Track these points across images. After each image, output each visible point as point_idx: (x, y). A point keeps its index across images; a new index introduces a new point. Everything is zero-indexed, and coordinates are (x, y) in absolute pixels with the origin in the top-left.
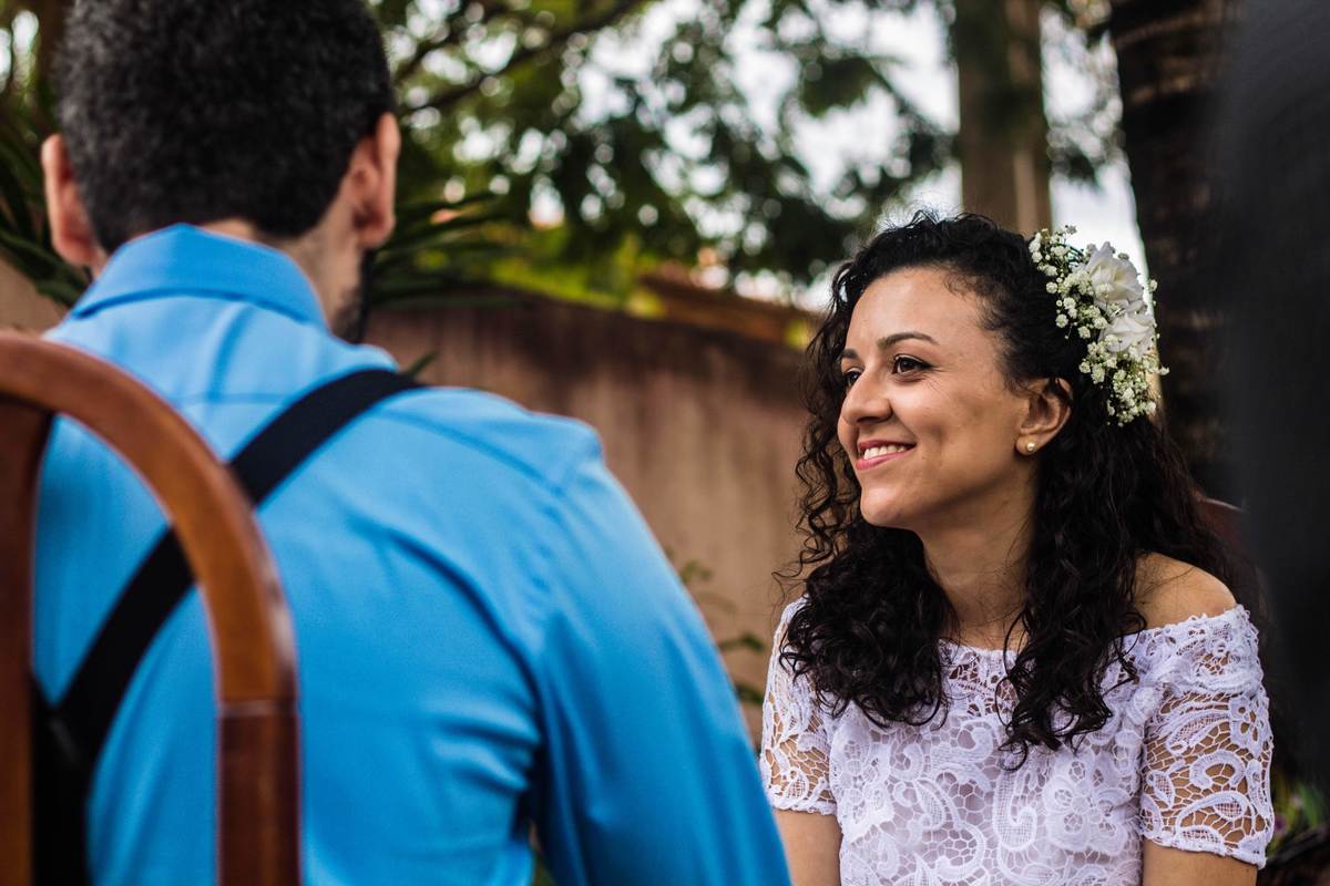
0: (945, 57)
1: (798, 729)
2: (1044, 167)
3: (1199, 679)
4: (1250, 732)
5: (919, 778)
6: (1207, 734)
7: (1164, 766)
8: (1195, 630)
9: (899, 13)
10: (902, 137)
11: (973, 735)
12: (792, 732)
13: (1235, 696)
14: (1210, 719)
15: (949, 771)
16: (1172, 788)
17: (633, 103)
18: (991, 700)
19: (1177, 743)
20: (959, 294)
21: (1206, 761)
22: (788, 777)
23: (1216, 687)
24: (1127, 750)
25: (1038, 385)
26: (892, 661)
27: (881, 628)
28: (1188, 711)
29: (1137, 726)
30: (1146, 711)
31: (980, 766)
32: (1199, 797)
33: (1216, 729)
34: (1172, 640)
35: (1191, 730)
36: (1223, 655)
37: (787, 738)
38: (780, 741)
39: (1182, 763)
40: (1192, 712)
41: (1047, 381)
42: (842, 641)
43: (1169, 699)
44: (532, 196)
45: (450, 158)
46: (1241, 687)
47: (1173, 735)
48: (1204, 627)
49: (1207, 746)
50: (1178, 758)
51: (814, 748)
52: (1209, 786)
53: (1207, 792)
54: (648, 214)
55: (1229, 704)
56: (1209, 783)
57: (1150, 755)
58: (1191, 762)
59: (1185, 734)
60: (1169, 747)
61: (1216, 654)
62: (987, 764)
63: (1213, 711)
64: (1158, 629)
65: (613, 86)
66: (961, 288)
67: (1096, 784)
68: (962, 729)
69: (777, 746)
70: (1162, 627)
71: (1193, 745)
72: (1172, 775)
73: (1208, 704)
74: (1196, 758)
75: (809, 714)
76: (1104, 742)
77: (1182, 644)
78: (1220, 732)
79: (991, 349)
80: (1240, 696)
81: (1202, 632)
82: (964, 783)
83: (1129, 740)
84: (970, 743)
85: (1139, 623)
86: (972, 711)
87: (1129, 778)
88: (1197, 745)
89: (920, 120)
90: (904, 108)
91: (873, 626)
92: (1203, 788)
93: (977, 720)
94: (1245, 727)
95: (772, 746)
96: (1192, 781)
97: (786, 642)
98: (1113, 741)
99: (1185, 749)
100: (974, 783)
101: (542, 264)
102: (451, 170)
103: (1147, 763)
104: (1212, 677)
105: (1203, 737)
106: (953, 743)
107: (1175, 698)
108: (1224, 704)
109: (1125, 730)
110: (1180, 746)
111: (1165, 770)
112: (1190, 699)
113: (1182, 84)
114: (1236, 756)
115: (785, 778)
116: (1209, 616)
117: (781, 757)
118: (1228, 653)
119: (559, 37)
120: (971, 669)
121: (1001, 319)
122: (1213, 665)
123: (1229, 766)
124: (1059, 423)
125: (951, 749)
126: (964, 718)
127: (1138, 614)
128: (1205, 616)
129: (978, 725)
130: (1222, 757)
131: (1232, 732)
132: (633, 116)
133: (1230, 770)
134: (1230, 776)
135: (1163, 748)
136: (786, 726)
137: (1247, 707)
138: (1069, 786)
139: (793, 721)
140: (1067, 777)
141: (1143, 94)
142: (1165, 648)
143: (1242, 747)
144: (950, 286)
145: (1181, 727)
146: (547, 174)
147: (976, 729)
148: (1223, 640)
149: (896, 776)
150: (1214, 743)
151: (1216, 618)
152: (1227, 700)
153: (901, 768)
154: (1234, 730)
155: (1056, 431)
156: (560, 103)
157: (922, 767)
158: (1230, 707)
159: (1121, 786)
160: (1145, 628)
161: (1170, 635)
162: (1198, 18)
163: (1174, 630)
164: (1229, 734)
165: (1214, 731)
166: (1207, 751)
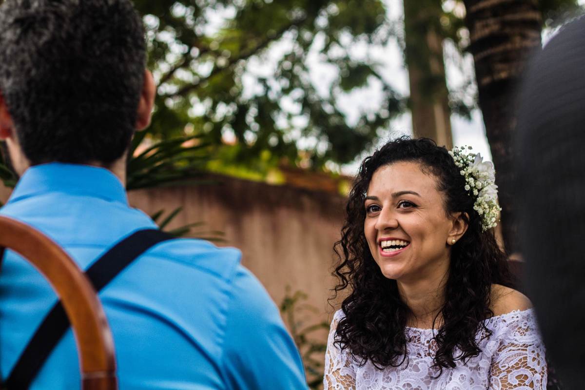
0: (403, 64)
1: (341, 366)
2: (447, 111)
3: (515, 337)
4: (536, 362)
5: (395, 386)
6: (517, 361)
7: (497, 375)
8: (514, 316)
9: (381, 45)
10: (385, 101)
11: (419, 366)
12: (338, 367)
13: (530, 345)
14: (520, 355)
15: (408, 382)
16: (500, 384)
17: (266, 90)
18: (427, 351)
19: (503, 365)
20: (427, 175)
21: (516, 373)
22: (336, 387)
23: (522, 341)
24: (484, 368)
25: (457, 215)
26: (385, 340)
27: (380, 325)
28: (509, 351)
29: (488, 358)
30: (492, 351)
31: (422, 379)
32: (512, 388)
33: (521, 359)
34: (505, 321)
35: (510, 359)
36: (526, 327)
37: (335, 370)
38: (333, 370)
39: (505, 373)
40: (511, 352)
41: (460, 213)
42: (361, 332)
43: (502, 346)
44: (222, 132)
45: (186, 115)
46: (533, 342)
47: (502, 361)
48: (519, 315)
49: (517, 367)
50: (504, 371)
51: (347, 374)
52: (517, 384)
53: (515, 386)
54: (273, 140)
55: (528, 349)
56: (517, 382)
57: (493, 370)
58: (509, 373)
59: (507, 361)
60: (500, 366)
61: (523, 327)
62: (425, 379)
63: (520, 351)
64: (498, 316)
65: (257, 82)
66: (427, 172)
67: (471, 384)
68: (414, 364)
69: (331, 373)
70: (500, 315)
71: (510, 366)
72: (501, 378)
73: (518, 348)
74: (511, 371)
75: (345, 359)
76: (474, 366)
77: (508, 322)
78: (523, 361)
79: (441, 199)
80: (532, 346)
81: (517, 317)
82: (415, 388)
83: (484, 364)
84: (418, 370)
85: (491, 314)
86: (419, 356)
87: (486, 380)
88: (512, 366)
89: (393, 92)
90: (386, 88)
91: (376, 325)
92: (514, 384)
93: (420, 359)
94: (534, 359)
95: (329, 373)
96: (509, 381)
97: (336, 335)
98: (478, 365)
99: (507, 367)
100: (420, 387)
101: (227, 162)
102: (187, 121)
103: (491, 374)
104: (521, 337)
105: (515, 363)
106: (410, 370)
107: (504, 345)
108: (525, 348)
109: (483, 360)
110: (505, 366)
111: (498, 376)
112: (511, 346)
113: (503, 75)
114: (529, 371)
115: (334, 388)
116: (521, 311)
117: (333, 378)
118: (528, 327)
119: (233, 61)
120: (417, 338)
121: (444, 186)
122: (521, 332)
123: (525, 375)
124: (464, 231)
125: (410, 372)
126: (415, 359)
127: (490, 310)
128: (519, 310)
129: (421, 362)
130: (523, 371)
131: (528, 361)
132: (266, 95)
133: (526, 377)
134: (526, 380)
135: (498, 367)
136: (335, 365)
137: (536, 351)
138: (459, 385)
139: (338, 362)
140: (458, 381)
141: (486, 80)
142: (501, 324)
143: (532, 367)
144: (423, 170)
145: (505, 358)
146: (228, 122)
147: (420, 364)
148: (526, 321)
149: (385, 386)
150: (520, 365)
151: (524, 312)
152: (527, 347)
153: (387, 382)
154: (529, 360)
155: (462, 235)
156: (234, 90)
157: (396, 381)
158: (528, 350)
159: (482, 384)
160: (493, 316)
161: (503, 319)
162: (509, 46)
163: (505, 316)
164: (527, 362)
165: (520, 360)
166: (516, 369)
